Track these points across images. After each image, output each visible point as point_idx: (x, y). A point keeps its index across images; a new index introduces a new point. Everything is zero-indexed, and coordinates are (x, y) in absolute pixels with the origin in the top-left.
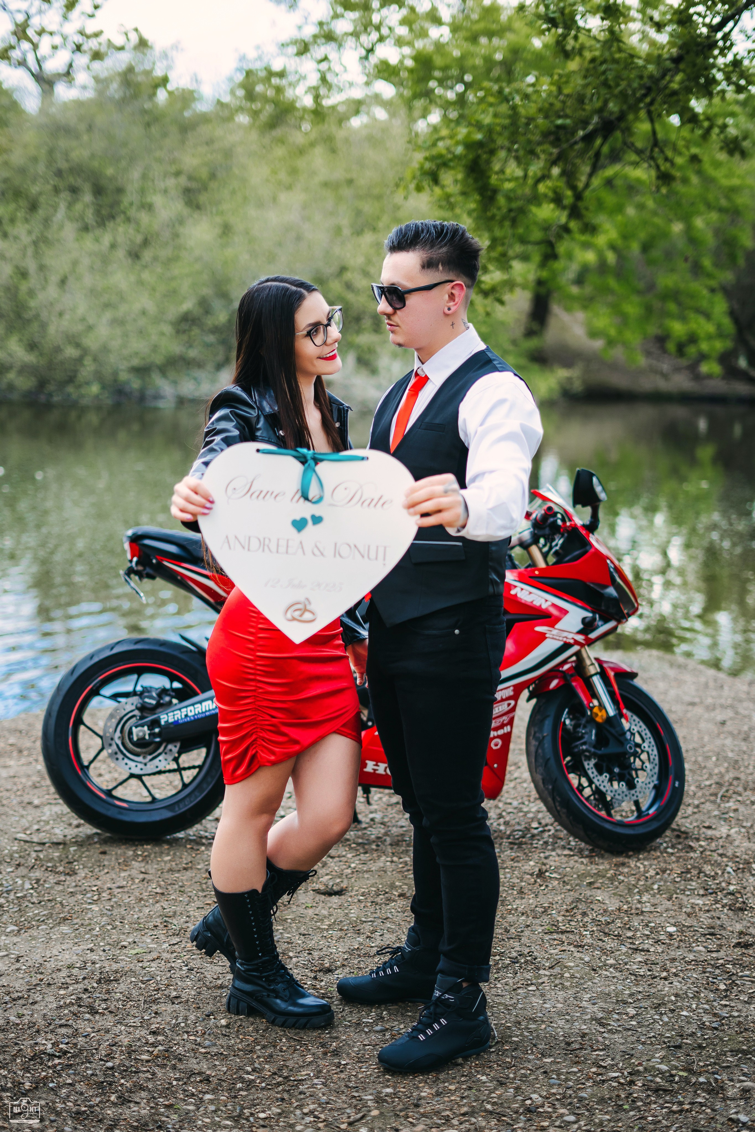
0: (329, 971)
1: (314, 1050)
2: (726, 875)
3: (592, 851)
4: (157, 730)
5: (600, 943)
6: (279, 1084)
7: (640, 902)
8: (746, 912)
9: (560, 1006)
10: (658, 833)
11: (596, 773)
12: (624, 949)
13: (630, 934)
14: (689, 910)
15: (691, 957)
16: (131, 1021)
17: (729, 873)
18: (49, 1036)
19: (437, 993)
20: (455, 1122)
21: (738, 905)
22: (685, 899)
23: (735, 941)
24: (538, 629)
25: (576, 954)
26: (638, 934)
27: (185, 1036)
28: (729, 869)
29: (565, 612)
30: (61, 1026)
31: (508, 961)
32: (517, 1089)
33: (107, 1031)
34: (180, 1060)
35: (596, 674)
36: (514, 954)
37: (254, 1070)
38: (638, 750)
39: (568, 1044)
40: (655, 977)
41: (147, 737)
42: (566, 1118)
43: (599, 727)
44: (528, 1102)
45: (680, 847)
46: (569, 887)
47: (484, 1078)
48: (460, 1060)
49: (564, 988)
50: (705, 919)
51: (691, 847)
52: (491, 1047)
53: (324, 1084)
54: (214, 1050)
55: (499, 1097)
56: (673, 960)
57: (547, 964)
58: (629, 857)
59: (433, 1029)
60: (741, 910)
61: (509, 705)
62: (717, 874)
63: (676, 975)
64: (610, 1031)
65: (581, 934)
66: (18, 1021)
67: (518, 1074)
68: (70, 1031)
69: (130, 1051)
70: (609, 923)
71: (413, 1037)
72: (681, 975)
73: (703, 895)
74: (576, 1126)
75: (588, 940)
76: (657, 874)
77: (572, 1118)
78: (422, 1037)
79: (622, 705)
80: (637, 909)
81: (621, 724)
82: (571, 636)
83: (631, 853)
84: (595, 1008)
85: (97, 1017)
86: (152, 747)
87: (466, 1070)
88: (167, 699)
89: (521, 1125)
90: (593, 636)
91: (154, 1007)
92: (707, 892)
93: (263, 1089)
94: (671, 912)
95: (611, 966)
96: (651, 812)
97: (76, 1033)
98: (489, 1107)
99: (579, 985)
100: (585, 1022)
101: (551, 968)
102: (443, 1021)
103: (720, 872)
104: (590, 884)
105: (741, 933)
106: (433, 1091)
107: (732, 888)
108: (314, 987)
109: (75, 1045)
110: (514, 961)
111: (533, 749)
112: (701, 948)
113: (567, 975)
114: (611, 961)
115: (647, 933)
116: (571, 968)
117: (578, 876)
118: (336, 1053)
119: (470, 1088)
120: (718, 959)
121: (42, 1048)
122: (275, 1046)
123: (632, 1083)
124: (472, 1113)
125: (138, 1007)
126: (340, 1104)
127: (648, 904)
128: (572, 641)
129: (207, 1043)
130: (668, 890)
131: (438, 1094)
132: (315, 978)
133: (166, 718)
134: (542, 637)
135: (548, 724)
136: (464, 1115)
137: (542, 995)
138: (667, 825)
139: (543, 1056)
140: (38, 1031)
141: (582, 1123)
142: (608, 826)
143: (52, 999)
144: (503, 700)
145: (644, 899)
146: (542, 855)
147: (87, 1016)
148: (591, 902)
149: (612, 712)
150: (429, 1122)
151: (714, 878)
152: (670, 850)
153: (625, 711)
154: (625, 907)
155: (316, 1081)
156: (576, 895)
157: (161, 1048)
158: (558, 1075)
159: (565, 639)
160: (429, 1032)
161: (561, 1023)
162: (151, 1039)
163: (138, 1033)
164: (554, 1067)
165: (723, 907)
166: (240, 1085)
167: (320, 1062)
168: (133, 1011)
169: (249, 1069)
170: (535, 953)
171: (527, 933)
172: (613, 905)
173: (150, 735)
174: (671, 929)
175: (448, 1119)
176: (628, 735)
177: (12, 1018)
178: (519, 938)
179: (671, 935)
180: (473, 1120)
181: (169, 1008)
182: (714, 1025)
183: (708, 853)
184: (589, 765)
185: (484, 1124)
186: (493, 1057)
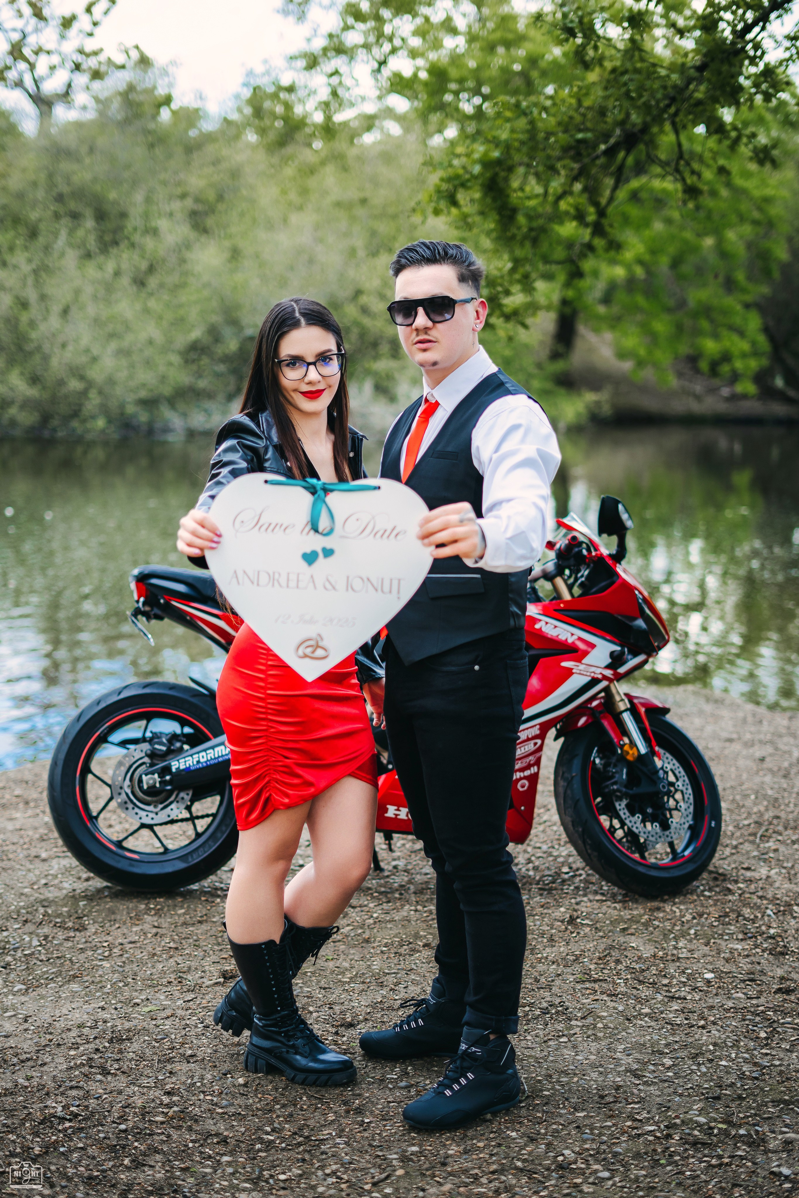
0: (351, 1025)
1: (336, 1108)
2: (766, 918)
3: (625, 895)
4: (168, 778)
5: (635, 992)
6: (299, 1144)
7: (676, 948)
8: (787, 957)
9: (593, 1057)
10: (695, 875)
11: (628, 814)
12: (659, 997)
13: (665, 981)
14: (727, 955)
15: (730, 1004)
16: (144, 1081)
17: (769, 916)
18: (60, 1098)
19: (463, 1047)
20: (484, 1180)
21: (778, 949)
22: (723, 944)
23: (776, 987)
24: (564, 664)
25: (609, 1003)
26: (675, 981)
27: (202, 1096)
28: (769, 912)
29: (593, 646)
30: (72, 1088)
31: (538, 1012)
32: (549, 1145)
33: (120, 1092)
34: (196, 1121)
35: (626, 710)
36: (545, 1005)
37: (274, 1130)
38: (672, 789)
39: (602, 1097)
40: (693, 1026)
41: (158, 785)
42: (601, 1175)
43: (630, 765)
44: (560, 1158)
45: (717, 889)
46: (601, 934)
47: (514, 1134)
48: (489, 1116)
49: (597, 1039)
50: (744, 965)
51: (729, 890)
52: (521, 1102)
53: (347, 1143)
54: (232, 1110)
55: (530, 1153)
56: (711, 1008)
57: (579, 1015)
58: (664, 901)
59: (459, 1084)
60: (783, 954)
61: (535, 744)
62: (756, 917)
63: (714, 1023)
64: (646, 1083)
65: (614, 982)
66: (26, 1084)
67: (550, 1129)
68: (81, 1093)
69: (144, 1113)
70: (643, 971)
71: (439, 1093)
72: (720, 1023)
73: (742, 940)
74: (610, 1183)
75: (622, 989)
76: (694, 918)
77: (606, 1174)
78: (448, 1093)
79: (654, 742)
80: (673, 955)
81: (653, 762)
82: (599, 671)
83: (666, 897)
84: (630, 1060)
85: (109, 1078)
86: (163, 795)
87: (495, 1126)
88: (178, 745)
89: (553, 1182)
90: (622, 670)
91: (169, 1067)
92: (747, 936)
93: (283, 1149)
94: (709, 958)
95: (646, 1015)
96: (687, 853)
97: (87, 1095)
98: (519, 1164)
99: (613, 1035)
100: (619, 1074)
101: (584, 1018)
102: (470, 1076)
103: (759, 915)
104: (624, 930)
105: (782, 978)
106: (461, 1149)
107: (772, 931)
108: (336, 1043)
109: (87, 1107)
110: (545, 1011)
111: (561, 790)
112: (740, 995)
113: (600, 1025)
114: (646, 1010)
115: (684, 980)
116: (604, 1018)
117: (611, 922)
118: (359, 1111)
119: (499, 1145)
120: (758, 1006)
121: (52, 1111)
122: (295, 1105)
123: (669, 1136)
124: (502, 1171)
125: (152, 1067)
126: (363, 1164)
127: (684, 950)
128: (600, 676)
129: (224, 1103)
130: (705, 935)
131: (466, 1152)
132: (337, 1033)
133: (178, 764)
134: (569, 673)
135: (577, 763)
136: (493, 1173)
137: (574, 1047)
138: (703, 867)
139: (576, 1110)
140: (47, 1094)
141: (617, 1179)
142: (641, 869)
143: (62, 1060)
144: (528, 739)
145: (681, 944)
146: (573, 901)
147: (99, 1077)
148: (625, 949)
149: (643, 750)
150: (456, 1180)
151: (753, 921)
152: (707, 893)
153: (657, 748)
154: (661, 953)
155: (338, 1140)
156: (609, 942)
157: (176, 1109)
158: (592, 1129)
159: (592, 675)
160: (456, 1087)
161: (594, 1075)
162: (166, 1100)
163: (152, 1094)
164: (587, 1122)
165: (763, 951)
166: (258, 1146)
167: (343, 1121)
168: (147, 1071)
169: (268, 1129)
170: (567, 1003)
171: (558, 982)
172: (647, 951)
173: (160, 782)
174: (709, 976)
175: (476, 1178)
176: (661, 773)
177: (21, 1081)
178: (549, 987)
179: (708, 982)
180: (503, 1178)
181: (185, 1067)
182: (755, 1075)
183: (747, 895)
184: (621, 806)
185: (514, 1182)
186: (524, 1112)
